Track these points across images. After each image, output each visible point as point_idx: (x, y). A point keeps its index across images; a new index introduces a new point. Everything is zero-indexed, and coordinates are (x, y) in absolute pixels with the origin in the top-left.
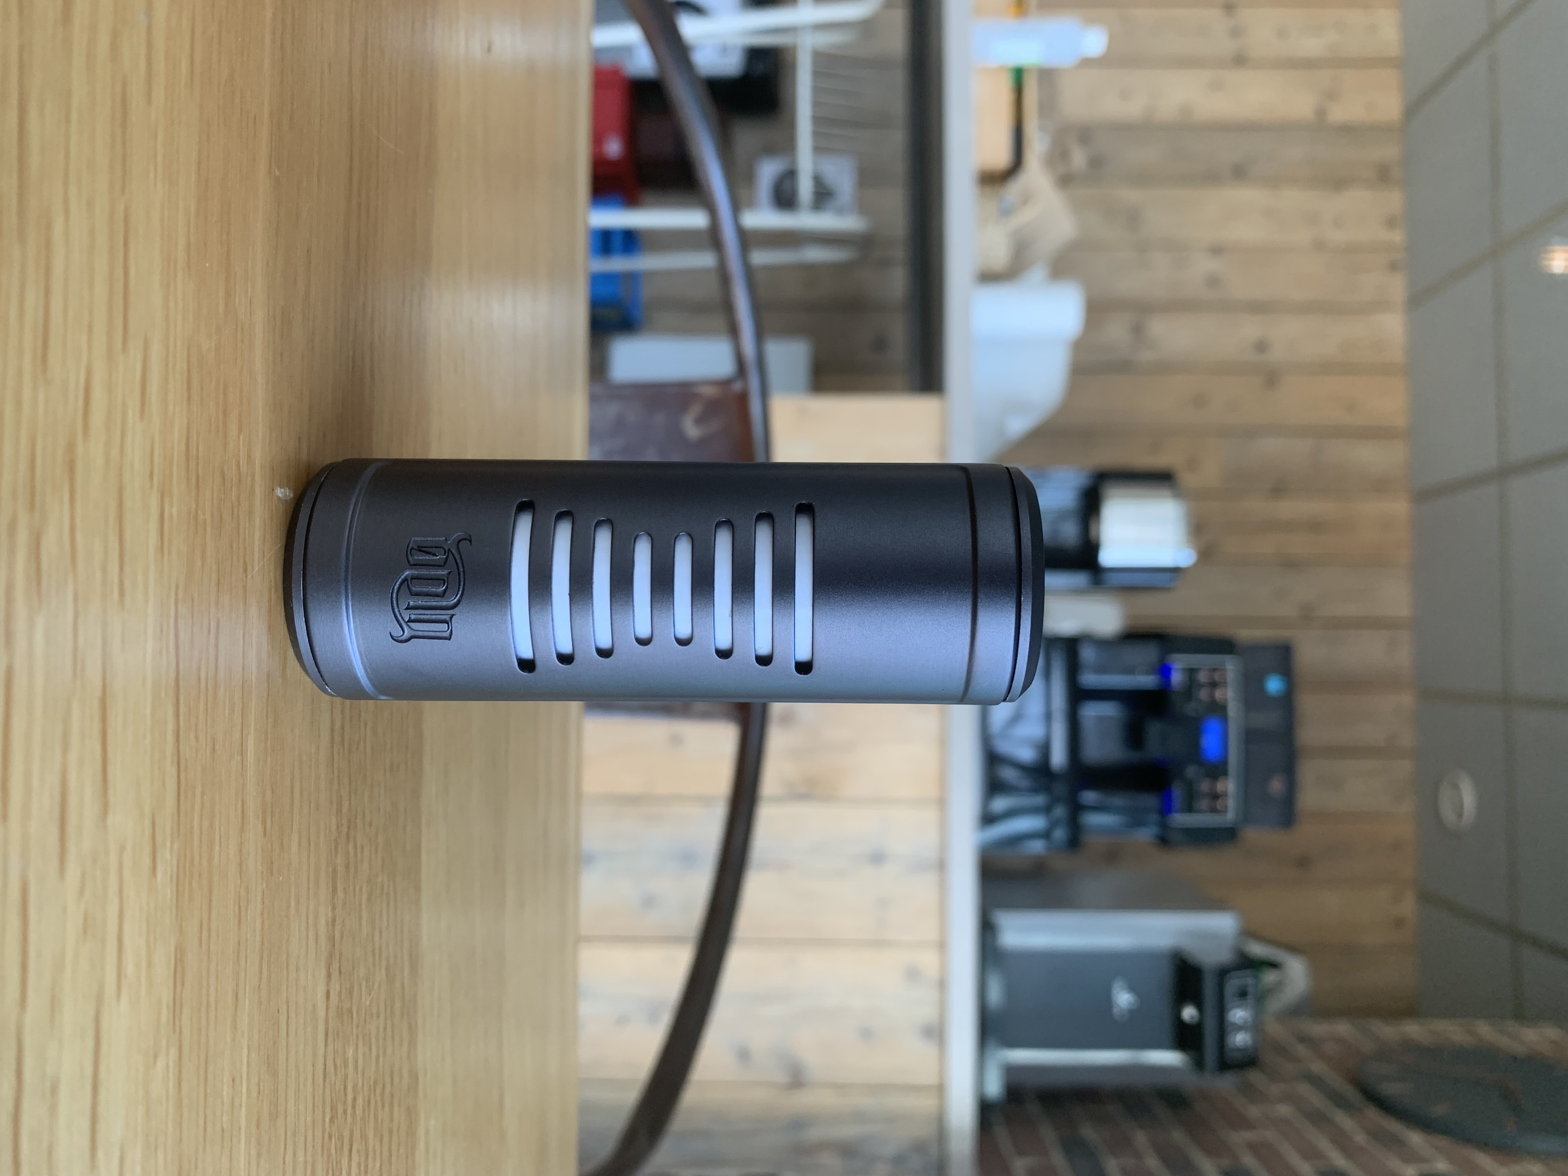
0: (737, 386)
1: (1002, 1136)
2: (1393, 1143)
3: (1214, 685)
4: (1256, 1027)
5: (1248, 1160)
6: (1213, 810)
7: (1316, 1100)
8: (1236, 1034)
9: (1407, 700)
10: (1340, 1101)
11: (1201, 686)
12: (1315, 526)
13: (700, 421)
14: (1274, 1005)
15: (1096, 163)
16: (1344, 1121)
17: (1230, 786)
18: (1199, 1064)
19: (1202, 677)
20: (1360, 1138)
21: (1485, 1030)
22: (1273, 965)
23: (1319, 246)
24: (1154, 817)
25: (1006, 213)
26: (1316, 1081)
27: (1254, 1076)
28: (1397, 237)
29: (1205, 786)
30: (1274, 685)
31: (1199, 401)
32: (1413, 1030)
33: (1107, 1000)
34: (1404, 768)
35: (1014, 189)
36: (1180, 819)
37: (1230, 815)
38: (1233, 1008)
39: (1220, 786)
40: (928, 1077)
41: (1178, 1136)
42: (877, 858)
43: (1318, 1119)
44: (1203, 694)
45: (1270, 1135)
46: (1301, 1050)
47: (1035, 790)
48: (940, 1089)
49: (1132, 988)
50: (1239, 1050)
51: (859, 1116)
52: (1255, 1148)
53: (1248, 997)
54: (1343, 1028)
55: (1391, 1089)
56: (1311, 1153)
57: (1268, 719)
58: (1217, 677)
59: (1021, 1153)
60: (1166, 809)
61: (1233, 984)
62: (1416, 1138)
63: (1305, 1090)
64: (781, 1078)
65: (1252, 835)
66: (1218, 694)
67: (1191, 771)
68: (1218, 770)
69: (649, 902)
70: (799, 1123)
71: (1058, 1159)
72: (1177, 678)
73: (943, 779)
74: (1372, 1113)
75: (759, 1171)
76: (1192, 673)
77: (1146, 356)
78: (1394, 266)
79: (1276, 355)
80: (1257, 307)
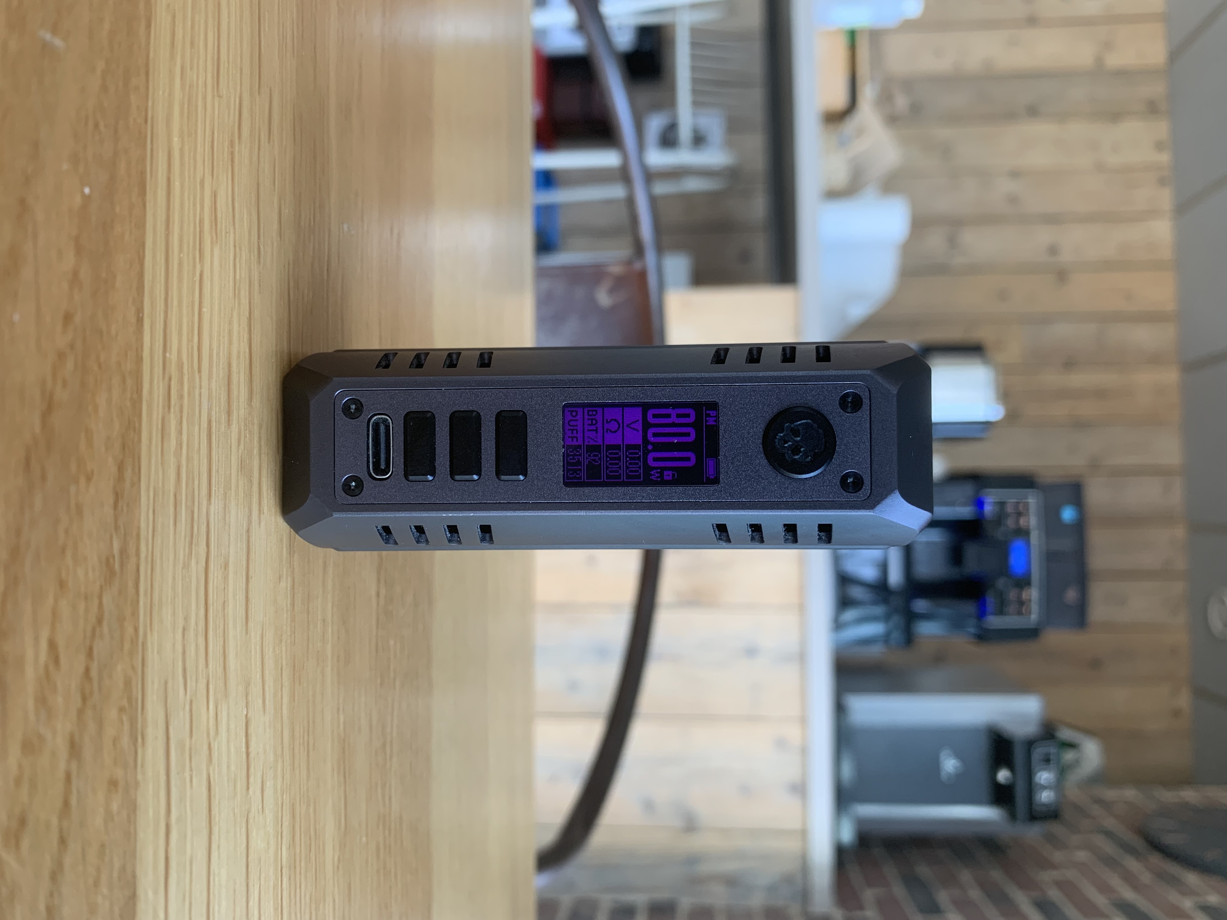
0: (637, 266)
1: (855, 874)
2: (1174, 882)
3: (1019, 514)
4: (1058, 786)
5: (1054, 894)
6: (1020, 613)
7: (1108, 848)
8: (1043, 791)
9: (1180, 532)
10: (1129, 849)
11: (1009, 515)
12: (1100, 394)
13: (612, 291)
14: (1074, 778)
15: (916, 109)
16: (1132, 864)
17: (1033, 594)
18: (1013, 816)
19: (1009, 509)
20: (1146, 877)
22: (1071, 746)
23: (1099, 167)
24: (973, 621)
25: (844, 144)
26: (1109, 834)
27: (1056, 827)
28: (1164, 158)
29: (1012, 595)
30: (1068, 514)
31: (1003, 295)
32: (1190, 795)
33: (936, 766)
34: (1178, 588)
35: (850, 126)
36: (994, 621)
37: (1034, 616)
38: (1040, 770)
39: (1024, 595)
40: (794, 824)
41: (996, 875)
42: (751, 652)
43: (1111, 862)
44: (1010, 523)
45: (1071, 874)
46: (1096, 810)
47: (875, 603)
48: (804, 834)
49: (957, 755)
50: (1044, 805)
51: (739, 855)
52: (1061, 885)
53: (1052, 762)
54: (1130, 794)
55: (1170, 840)
56: (1105, 889)
57: (1066, 544)
58: (1021, 508)
59: (869, 885)
60: (982, 613)
61: (1038, 752)
62: (1192, 878)
63: (1100, 841)
64: (679, 824)
65: (1050, 635)
66: (1022, 522)
67: (1001, 583)
68: (1024, 582)
69: (573, 686)
70: (692, 860)
71: (899, 891)
72: (989, 509)
73: (802, 590)
74: (1156, 859)
75: (662, 896)
76: (1002, 504)
77: (959, 260)
78: (1163, 182)
79: (1065, 256)
80: (1049, 218)
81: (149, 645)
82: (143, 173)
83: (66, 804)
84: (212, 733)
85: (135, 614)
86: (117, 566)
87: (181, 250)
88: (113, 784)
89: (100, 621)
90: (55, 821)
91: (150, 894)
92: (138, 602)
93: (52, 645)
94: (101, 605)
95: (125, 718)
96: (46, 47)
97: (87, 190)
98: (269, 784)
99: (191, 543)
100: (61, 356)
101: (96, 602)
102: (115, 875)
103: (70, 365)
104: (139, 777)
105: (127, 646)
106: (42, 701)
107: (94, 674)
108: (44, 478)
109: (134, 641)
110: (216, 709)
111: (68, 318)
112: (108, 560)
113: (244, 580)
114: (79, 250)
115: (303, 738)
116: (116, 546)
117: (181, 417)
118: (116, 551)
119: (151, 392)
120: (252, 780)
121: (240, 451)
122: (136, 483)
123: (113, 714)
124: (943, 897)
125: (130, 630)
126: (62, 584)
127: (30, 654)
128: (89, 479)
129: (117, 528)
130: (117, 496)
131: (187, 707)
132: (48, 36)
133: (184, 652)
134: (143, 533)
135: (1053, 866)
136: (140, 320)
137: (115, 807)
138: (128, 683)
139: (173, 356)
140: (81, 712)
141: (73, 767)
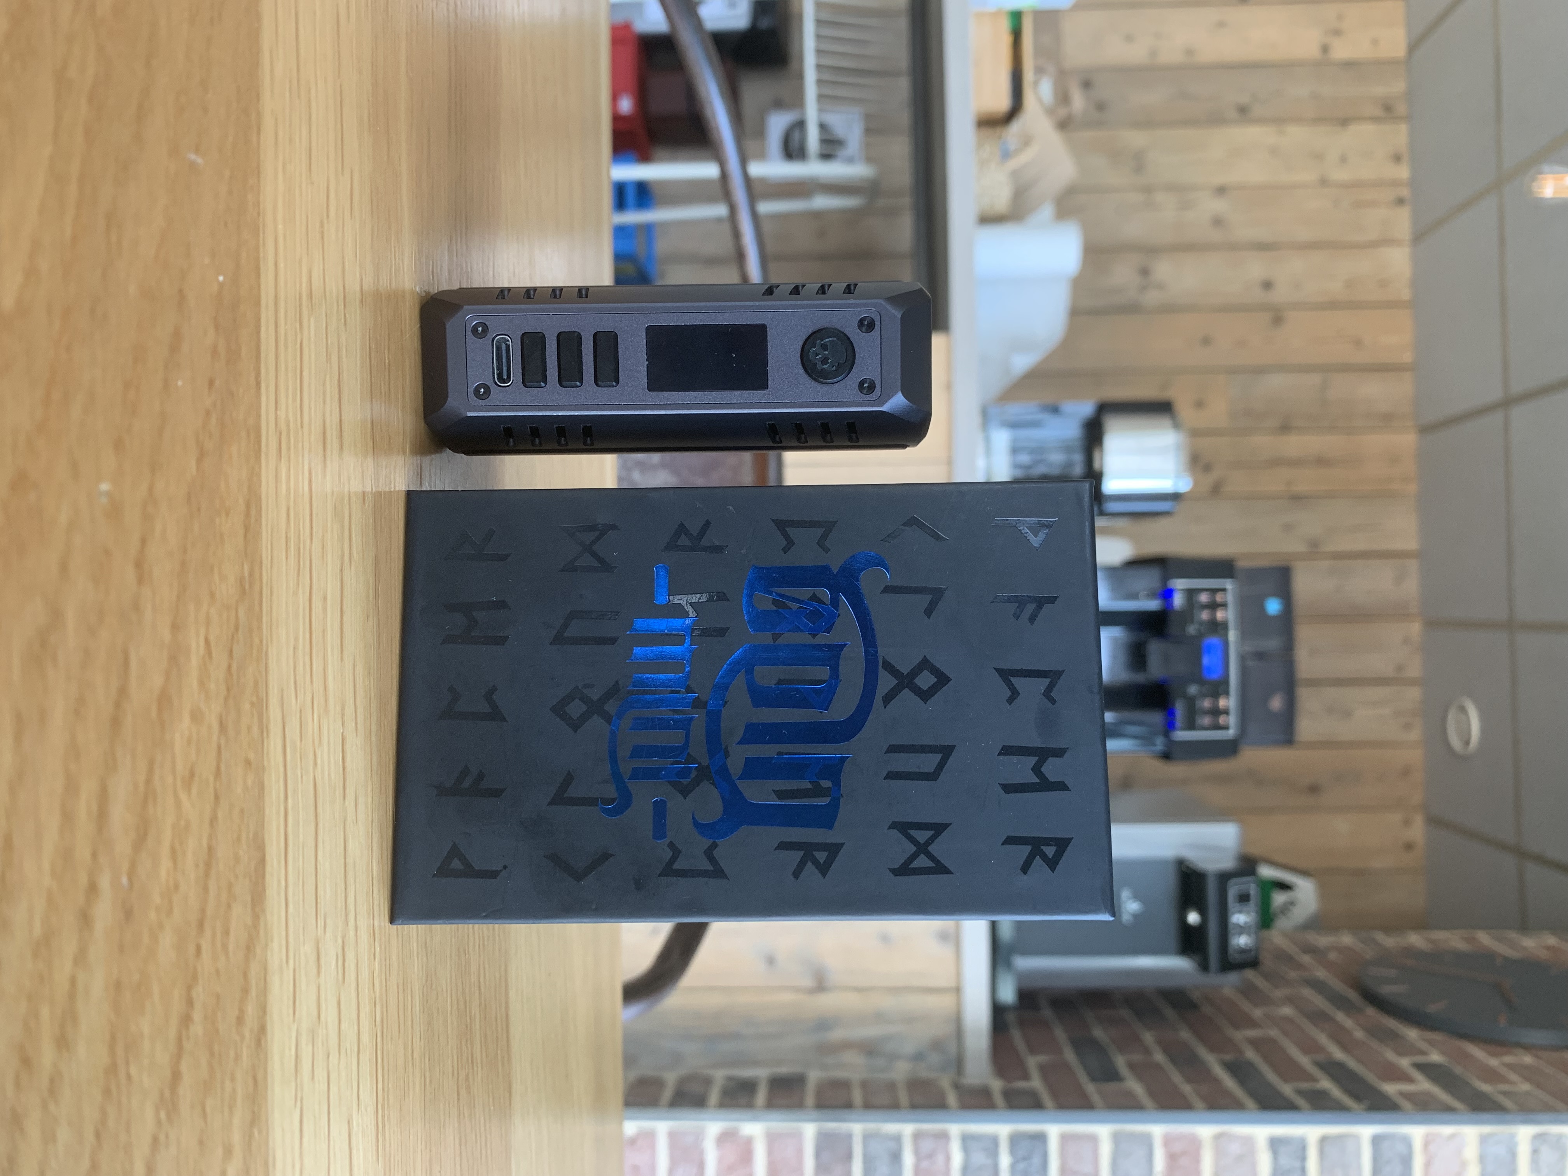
1: (1016, 1037)
2: (1390, 1038)
3: (1213, 606)
4: (1260, 930)
5: (1250, 1054)
6: (1215, 726)
7: (1319, 1002)
8: (1238, 936)
9: (1415, 628)
10: (1341, 1003)
11: (1202, 607)
12: (1323, 462)
14: (1283, 924)
15: (1098, 108)
16: (1344, 1019)
17: (1230, 702)
18: (1204, 967)
19: (1202, 598)
20: (1359, 1034)
21: (1485, 938)
22: (1284, 886)
23: (1324, 182)
24: (1160, 735)
25: (1006, 155)
26: (1318, 986)
28: (1403, 172)
29: (1207, 703)
30: (1273, 606)
31: (1206, 341)
32: (1415, 939)
34: (1414, 694)
35: (1014, 131)
36: (1183, 735)
37: (1232, 730)
38: (1235, 912)
39: (1222, 703)
40: (945, 980)
41: (1185, 1035)
43: (1318, 1018)
44: (1204, 615)
45: (1274, 1033)
46: (1306, 959)
48: (957, 991)
49: (1139, 896)
50: (1241, 951)
51: (880, 1017)
52: (1255, 1043)
53: (1252, 903)
54: (1347, 939)
55: (1386, 990)
56: (1310, 1047)
57: (1272, 644)
58: (1217, 598)
59: (1033, 1050)
60: (1170, 725)
61: (1235, 889)
62: (1412, 1034)
63: (1307, 992)
64: (808, 982)
65: (1251, 751)
67: (1193, 689)
68: (1219, 688)
70: (823, 1024)
71: (1070, 1056)
72: (1178, 600)
74: (1371, 1011)
75: (783, 1070)
76: (1192, 594)
77: (1152, 297)
78: (1400, 201)
79: (1281, 294)
80: (1262, 247)
81: (270, 655)
82: (257, 259)
83: (218, 768)
84: (317, 742)
85: (260, 628)
86: (247, 587)
87: (286, 324)
88: (248, 762)
89: (237, 629)
90: (212, 780)
93: (207, 642)
94: (237, 616)
95: (255, 712)
96: (192, 165)
97: (221, 278)
98: (361, 800)
99: (298, 575)
100: (208, 413)
101: (234, 613)
102: (251, 836)
103: (213, 420)
104: (266, 763)
105: (255, 653)
106: (202, 684)
107: (234, 671)
108: (199, 510)
110: (319, 723)
111: (211, 383)
112: (241, 580)
113: (339, 614)
114: (217, 327)
115: (389, 767)
116: (246, 570)
117: (289, 466)
118: (246, 574)
119: (267, 445)
120: (347, 791)
121: (334, 498)
122: (258, 520)
123: (247, 706)
124: (1120, 1062)
125: (256, 641)
126: (212, 595)
127: (193, 645)
128: (227, 513)
129: (247, 554)
130: (247, 528)
132: (193, 157)
133: (295, 668)
134: (264, 562)
135: (1253, 1023)
136: (258, 384)
137: (250, 782)
138: (256, 684)
139: (282, 414)
140: (226, 699)
141: (223, 742)
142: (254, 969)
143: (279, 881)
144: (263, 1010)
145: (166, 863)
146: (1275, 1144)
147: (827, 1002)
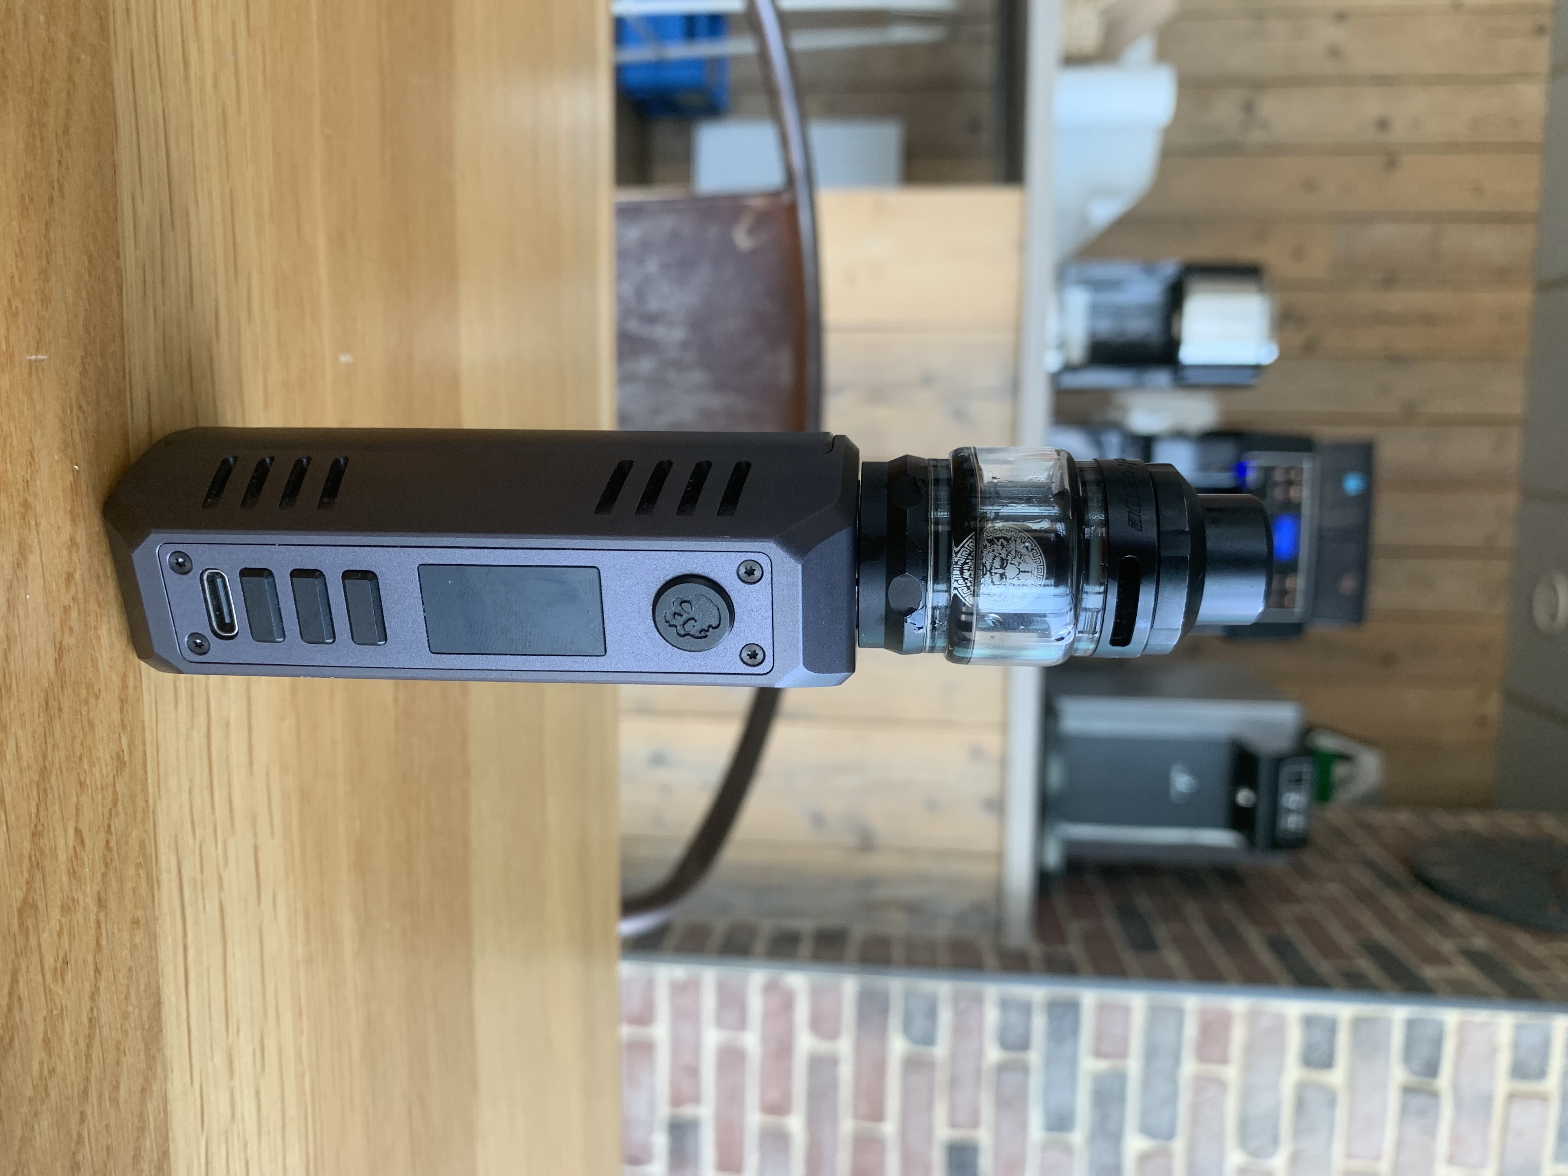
0: (786, 198)
1: (1060, 903)
2: (1438, 922)
3: (1289, 483)
5: (1292, 932)
6: (1280, 605)
7: (1365, 879)
8: (1288, 816)
9: (1511, 499)
10: (1391, 883)
11: (1276, 484)
12: (1427, 319)
13: (752, 230)
14: (1343, 796)
16: (1392, 901)
17: (1299, 582)
18: (1251, 842)
19: (1279, 476)
20: (1405, 916)
21: (1547, 823)
22: (1345, 758)
23: (1457, 8)
26: (1370, 864)
27: (1308, 857)
29: (1275, 582)
30: (1353, 484)
31: (1310, 185)
32: (1476, 822)
33: (1166, 782)
34: (1500, 569)
37: (1298, 609)
38: (1288, 791)
39: (1290, 582)
40: (987, 844)
41: (1228, 909)
43: (1366, 898)
44: (1278, 494)
45: (1316, 909)
46: (1360, 836)
48: (1000, 857)
49: (1193, 772)
50: (1290, 831)
51: (924, 879)
52: (1301, 921)
53: (1303, 782)
54: (1404, 818)
55: (1440, 873)
56: (1353, 926)
57: (1345, 518)
58: (1292, 475)
59: (1076, 917)
61: (1287, 771)
62: (1459, 918)
63: (1357, 870)
64: (852, 841)
65: (1320, 630)
66: (1293, 493)
68: (1288, 567)
70: (869, 882)
71: (1111, 924)
72: (1252, 477)
74: (1422, 896)
75: (831, 922)
76: (1268, 471)
77: (1256, 136)
78: (1540, 30)
79: (1399, 134)
80: (1381, 81)
83: (98, 944)
85: (145, 790)
86: (126, 758)
88: (136, 922)
89: (115, 804)
90: (90, 958)
91: (173, 998)
92: (146, 779)
93: (77, 831)
94: (115, 792)
95: (141, 872)
96: (33, 366)
97: (76, 467)
98: (280, 896)
99: (192, 717)
100: (66, 610)
101: (111, 789)
102: (142, 988)
103: (74, 614)
104: (157, 913)
105: (139, 817)
106: (73, 873)
107: (113, 844)
108: (61, 710)
109: (145, 811)
110: (224, 846)
111: (69, 579)
112: (118, 754)
113: (245, 732)
114: (74, 519)
116: (125, 741)
118: (125, 746)
120: (262, 896)
123: (131, 871)
124: (1161, 932)
125: (141, 804)
126: (81, 784)
127: (61, 843)
128: (97, 697)
129: (124, 726)
130: (123, 702)
131: (197, 851)
132: (33, 357)
133: (191, 808)
135: (1297, 900)
137: (138, 939)
138: (142, 845)
140: (104, 875)
141: (102, 916)
142: (151, 1106)
143: (179, 1014)
144: (164, 1137)
145: (38, 1054)
146: (1309, 1022)
147: (874, 863)
